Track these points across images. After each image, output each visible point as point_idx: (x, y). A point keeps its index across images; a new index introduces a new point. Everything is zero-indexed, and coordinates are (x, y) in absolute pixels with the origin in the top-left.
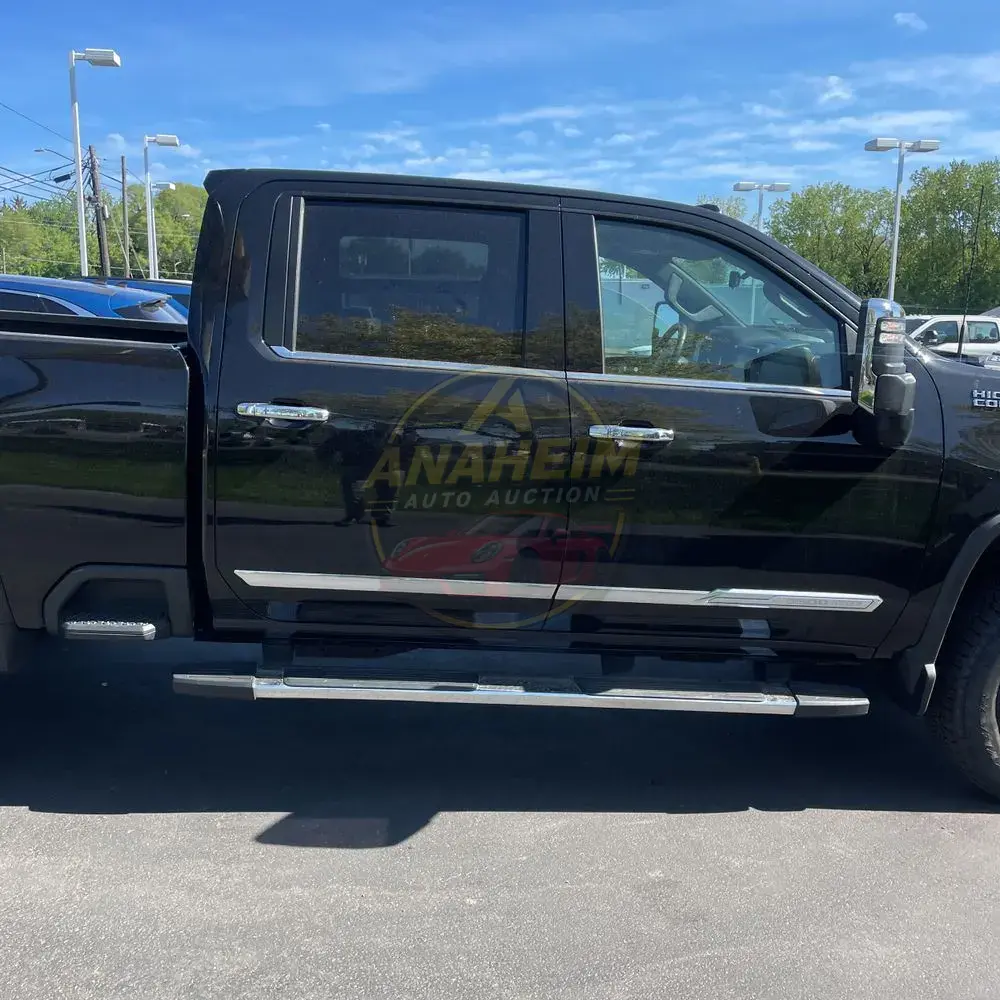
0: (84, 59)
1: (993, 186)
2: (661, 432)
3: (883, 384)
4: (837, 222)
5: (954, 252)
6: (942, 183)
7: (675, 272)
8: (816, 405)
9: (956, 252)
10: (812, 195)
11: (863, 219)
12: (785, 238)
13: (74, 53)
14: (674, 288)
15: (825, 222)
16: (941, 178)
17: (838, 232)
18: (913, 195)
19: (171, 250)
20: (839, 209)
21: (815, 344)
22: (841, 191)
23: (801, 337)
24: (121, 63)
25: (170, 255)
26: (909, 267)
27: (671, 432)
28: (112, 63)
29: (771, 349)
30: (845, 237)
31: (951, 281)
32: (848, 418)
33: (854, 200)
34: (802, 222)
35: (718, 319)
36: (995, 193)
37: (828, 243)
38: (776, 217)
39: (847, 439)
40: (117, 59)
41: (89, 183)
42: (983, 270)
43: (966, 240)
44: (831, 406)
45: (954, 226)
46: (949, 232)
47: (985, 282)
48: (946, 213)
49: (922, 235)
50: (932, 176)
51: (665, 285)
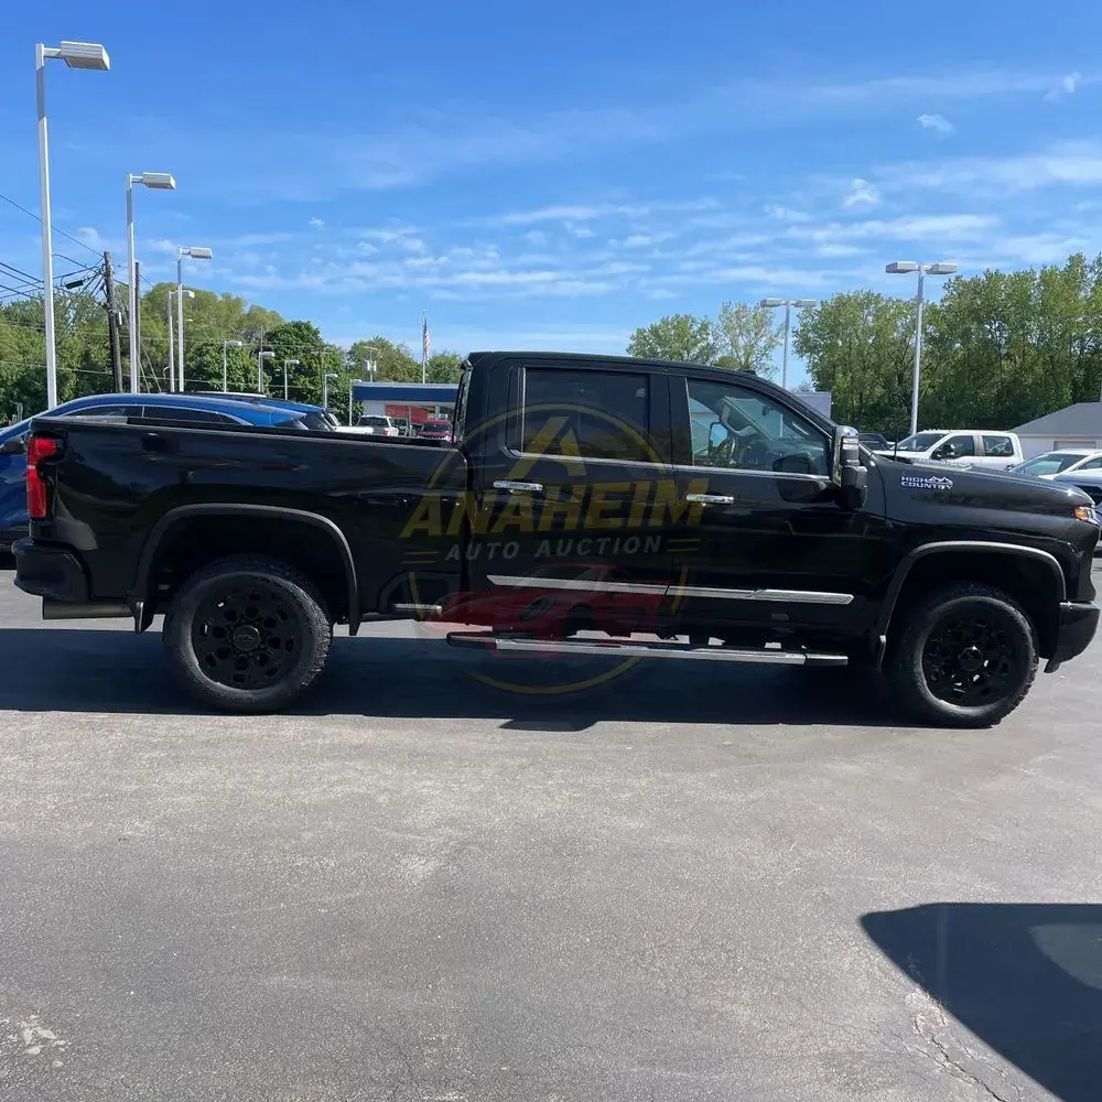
0: (141, 181)
1: (1030, 296)
2: (726, 498)
3: (846, 472)
4: (868, 332)
5: (990, 364)
6: (976, 292)
7: (726, 403)
8: (814, 484)
9: (992, 364)
10: (842, 303)
11: (895, 328)
12: (815, 347)
13: (131, 176)
14: (726, 415)
15: (856, 331)
16: (974, 288)
17: (871, 341)
18: (947, 304)
19: (160, 354)
20: (870, 318)
21: (815, 450)
22: (870, 299)
23: (806, 447)
24: (176, 184)
25: (159, 360)
26: (945, 378)
27: (732, 498)
28: (167, 186)
29: (789, 454)
30: (877, 347)
31: (988, 393)
32: (831, 492)
33: (886, 308)
34: (832, 331)
35: (754, 435)
36: (1031, 303)
37: (860, 353)
38: (805, 325)
39: (833, 505)
40: (173, 183)
41: (102, 288)
42: (1022, 382)
43: (1004, 351)
44: (823, 486)
45: (990, 336)
46: (986, 344)
47: (1023, 396)
48: (981, 322)
49: (958, 345)
50: (965, 285)
51: (719, 413)
